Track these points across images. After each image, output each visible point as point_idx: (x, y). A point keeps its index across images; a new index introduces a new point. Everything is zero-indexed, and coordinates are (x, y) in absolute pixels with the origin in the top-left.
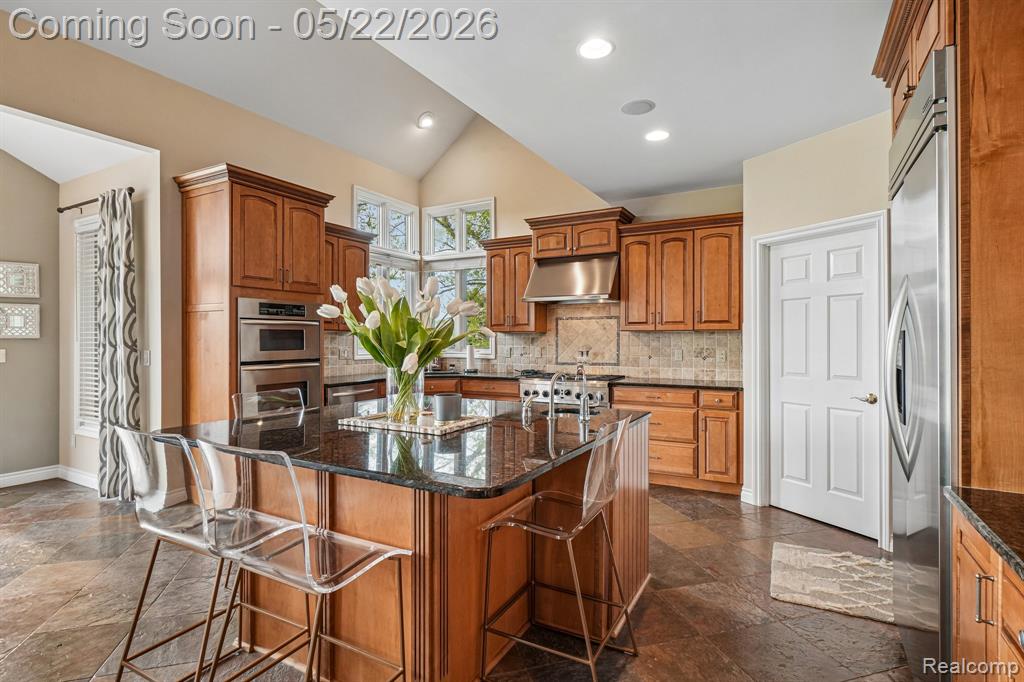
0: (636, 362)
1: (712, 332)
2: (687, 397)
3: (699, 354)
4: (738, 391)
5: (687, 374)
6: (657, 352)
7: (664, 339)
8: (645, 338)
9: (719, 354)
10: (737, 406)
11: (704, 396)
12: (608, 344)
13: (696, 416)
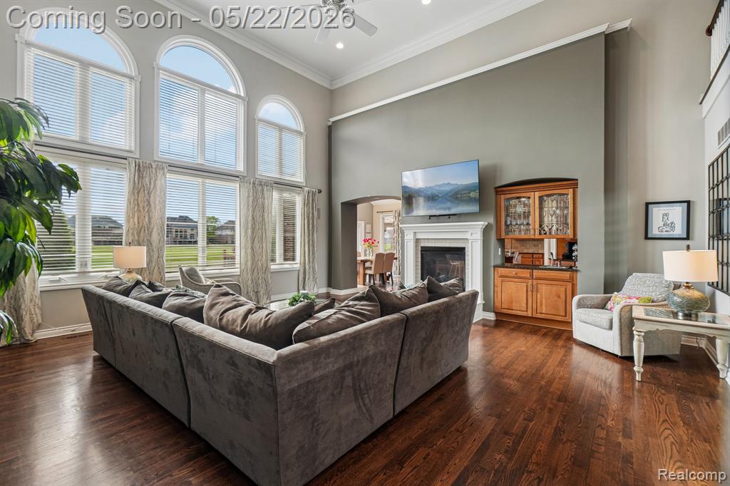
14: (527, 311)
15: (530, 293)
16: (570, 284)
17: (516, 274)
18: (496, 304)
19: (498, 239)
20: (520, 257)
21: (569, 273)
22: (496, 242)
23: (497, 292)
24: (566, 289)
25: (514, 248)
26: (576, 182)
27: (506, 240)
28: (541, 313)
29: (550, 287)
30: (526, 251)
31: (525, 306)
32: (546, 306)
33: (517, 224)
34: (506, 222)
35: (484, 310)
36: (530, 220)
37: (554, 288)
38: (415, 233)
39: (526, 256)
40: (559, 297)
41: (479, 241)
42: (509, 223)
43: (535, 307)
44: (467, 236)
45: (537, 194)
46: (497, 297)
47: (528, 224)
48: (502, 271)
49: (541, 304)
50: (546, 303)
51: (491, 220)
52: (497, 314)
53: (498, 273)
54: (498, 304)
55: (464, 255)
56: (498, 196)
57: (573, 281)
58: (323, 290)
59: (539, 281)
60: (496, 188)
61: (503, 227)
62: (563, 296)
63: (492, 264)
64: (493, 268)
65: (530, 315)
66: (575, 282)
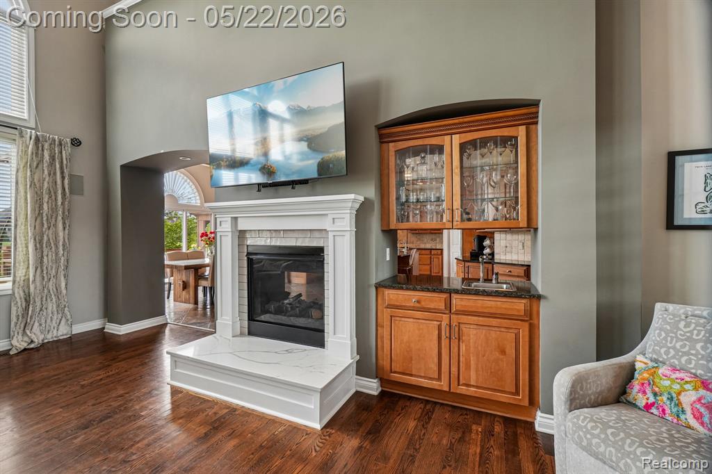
0: (413, 243)
1: (436, 233)
2: (428, 252)
3: (432, 240)
4: (442, 250)
5: (428, 246)
6: (419, 239)
7: (421, 236)
8: (416, 235)
9: (438, 240)
10: (442, 254)
11: (433, 252)
12: (404, 236)
13: (431, 257)
14: (439, 379)
15: (445, 342)
16: (526, 325)
17: (418, 302)
18: (380, 362)
19: (383, 231)
20: (417, 256)
21: (524, 301)
22: (380, 235)
23: (383, 337)
24: (517, 336)
25: (410, 243)
26: (534, 110)
27: (399, 231)
28: (468, 385)
29: (484, 331)
30: (422, 246)
31: (436, 368)
32: (477, 371)
33: (418, 201)
34: (398, 198)
35: (358, 373)
36: (444, 190)
37: (494, 334)
38: (236, 219)
39: (423, 252)
40: (503, 352)
41: (348, 234)
42: (404, 199)
43: (454, 369)
44: (326, 224)
45: (457, 140)
46: (383, 347)
47: (438, 199)
48: (392, 295)
49: (468, 366)
50: (477, 365)
51: (371, 192)
52: (383, 381)
53: (383, 299)
54: (385, 363)
55: (321, 263)
56: (385, 145)
57: (531, 319)
58: (94, 325)
59: (464, 319)
60: (380, 128)
61: (394, 207)
62: (511, 351)
63: (374, 281)
64: (374, 290)
65: (446, 389)
66: (535, 321)
